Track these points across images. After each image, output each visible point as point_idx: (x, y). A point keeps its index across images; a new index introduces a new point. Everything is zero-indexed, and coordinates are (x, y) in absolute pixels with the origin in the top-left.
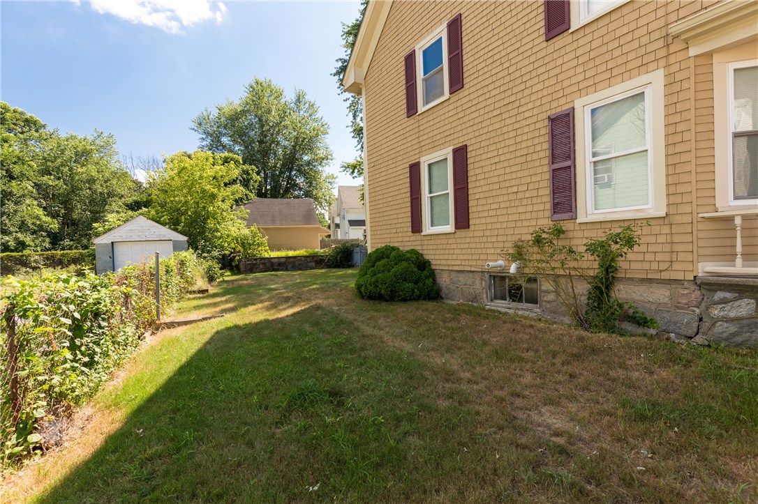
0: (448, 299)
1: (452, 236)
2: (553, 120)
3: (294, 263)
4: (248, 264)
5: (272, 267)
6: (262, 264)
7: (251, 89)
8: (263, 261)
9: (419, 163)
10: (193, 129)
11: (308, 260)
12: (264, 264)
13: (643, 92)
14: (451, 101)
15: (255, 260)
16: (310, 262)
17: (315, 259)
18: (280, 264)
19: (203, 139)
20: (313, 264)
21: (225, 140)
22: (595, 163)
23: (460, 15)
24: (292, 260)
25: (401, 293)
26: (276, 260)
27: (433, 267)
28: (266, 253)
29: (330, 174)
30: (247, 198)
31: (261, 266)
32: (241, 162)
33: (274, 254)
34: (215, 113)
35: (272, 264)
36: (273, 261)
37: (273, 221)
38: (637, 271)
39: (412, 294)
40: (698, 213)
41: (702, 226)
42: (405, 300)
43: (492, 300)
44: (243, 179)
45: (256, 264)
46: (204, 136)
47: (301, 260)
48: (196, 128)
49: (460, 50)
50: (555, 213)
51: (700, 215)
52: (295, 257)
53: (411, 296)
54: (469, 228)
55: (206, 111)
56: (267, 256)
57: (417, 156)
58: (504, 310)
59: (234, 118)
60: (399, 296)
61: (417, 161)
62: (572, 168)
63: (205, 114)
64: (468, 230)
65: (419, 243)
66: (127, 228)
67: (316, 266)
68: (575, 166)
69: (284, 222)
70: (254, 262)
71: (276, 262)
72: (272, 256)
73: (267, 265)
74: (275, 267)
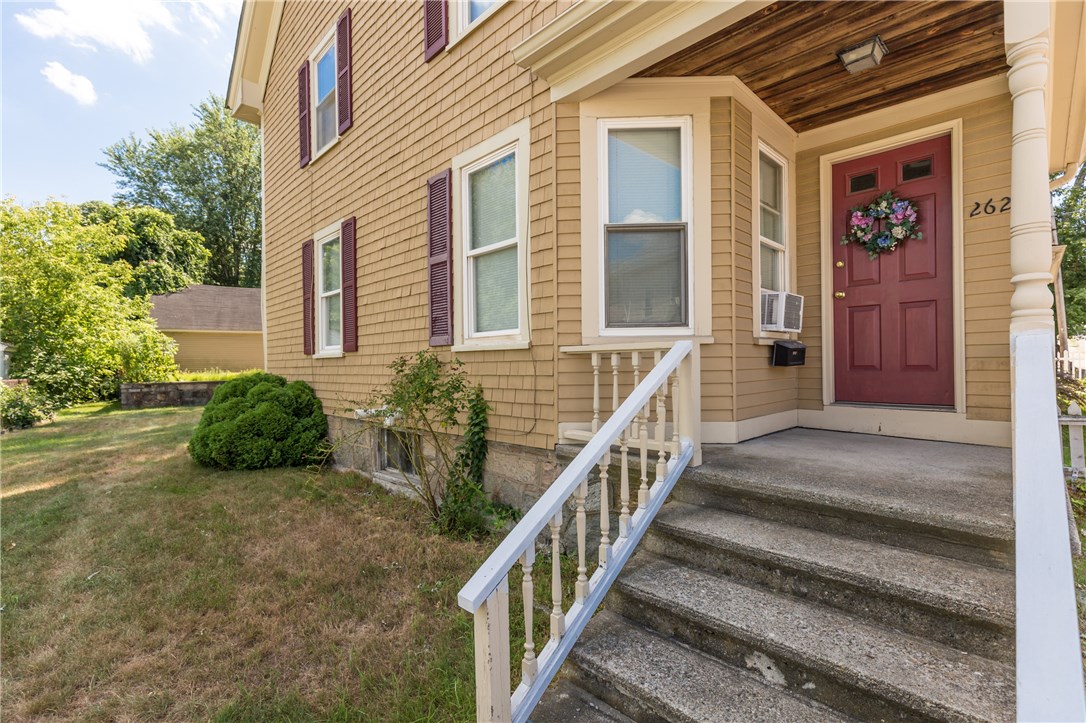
0: (340, 463)
1: (341, 363)
2: (432, 187)
4: (132, 393)
5: (181, 398)
6: (161, 393)
8: (163, 389)
9: (312, 241)
10: (106, 166)
12: (166, 393)
13: (514, 154)
14: (343, 145)
15: (149, 386)
18: (195, 394)
19: (124, 184)
21: (166, 188)
22: (476, 258)
23: (350, 11)
25: (245, 456)
26: (190, 387)
27: (326, 412)
28: (170, 376)
30: (176, 283)
31: (159, 397)
32: (173, 225)
33: (186, 377)
34: (147, 142)
35: (181, 394)
36: (182, 388)
37: (218, 324)
38: (506, 432)
39: (267, 458)
40: (559, 346)
41: (564, 366)
42: (251, 468)
43: (383, 468)
44: (175, 251)
45: (149, 393)
46: (126, 179)
48: (110, 164)
49: (347, 68)
50: (433, 334)
51: (562, 349)
53: (263, 462)
54: (357, 350)
55: (133, 138)
56: (173, 380)
57: (309, 232)
58: (389, 486)
59: (181, 152)
60: (244, 460)
61: (310, 238)
62: (448, 263)
63: (129, 142)
64: (355, 354)
65: (309, 371)
68: (452, 262)
69: (237, 325)
70: (145, 390)
71: (189, 391)
72: (182, 381)
73: (171, 394)
74: (187, 399)
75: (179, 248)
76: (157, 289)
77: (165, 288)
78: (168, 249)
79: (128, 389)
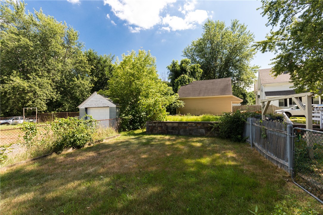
3: (186, 128)
4: (150, 126)
7: (206, 26)
8: (160, 125)
11: (199, 126)
12: (161, 127)
15: (155, 123)
16: (201, 128)
17: (206, 126)
18: (173, 128)
20: (203, 131)
24: (183, 125)
26: (170, 124)
29: (255, 66)
31: (159, 129)
35: (167, 127)
36: (168, 124)
45: (155, 126)
47: (191, 126)
48: (184, 55)
52: (186, 123)
56: (165, 120)
66: (91, 100)
67: (206, 133)
69: (206, 94)
70: (154, 125)
71: (170, 126)
72: (168, 121)
73: (163, 128)
74: (170, 130)
75: (192, 70)
76: (183, 84)
77: (185, 83)
78: (189, 71)
79: (148, 124)
